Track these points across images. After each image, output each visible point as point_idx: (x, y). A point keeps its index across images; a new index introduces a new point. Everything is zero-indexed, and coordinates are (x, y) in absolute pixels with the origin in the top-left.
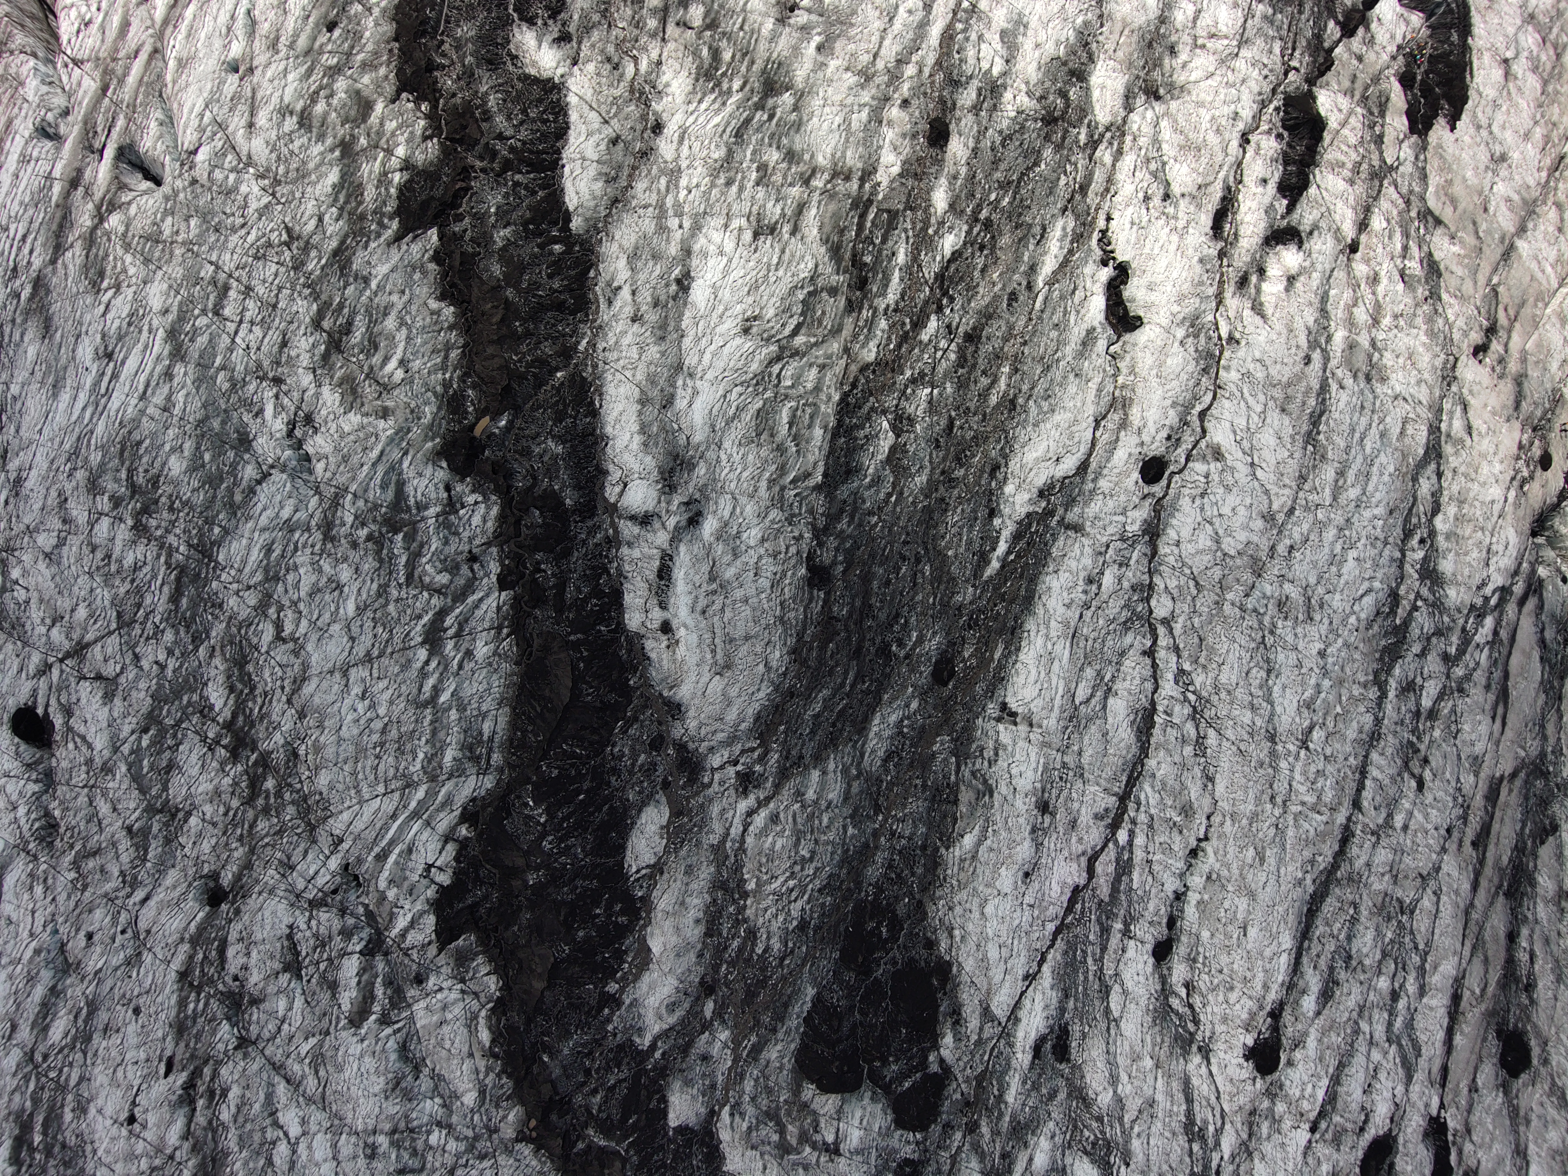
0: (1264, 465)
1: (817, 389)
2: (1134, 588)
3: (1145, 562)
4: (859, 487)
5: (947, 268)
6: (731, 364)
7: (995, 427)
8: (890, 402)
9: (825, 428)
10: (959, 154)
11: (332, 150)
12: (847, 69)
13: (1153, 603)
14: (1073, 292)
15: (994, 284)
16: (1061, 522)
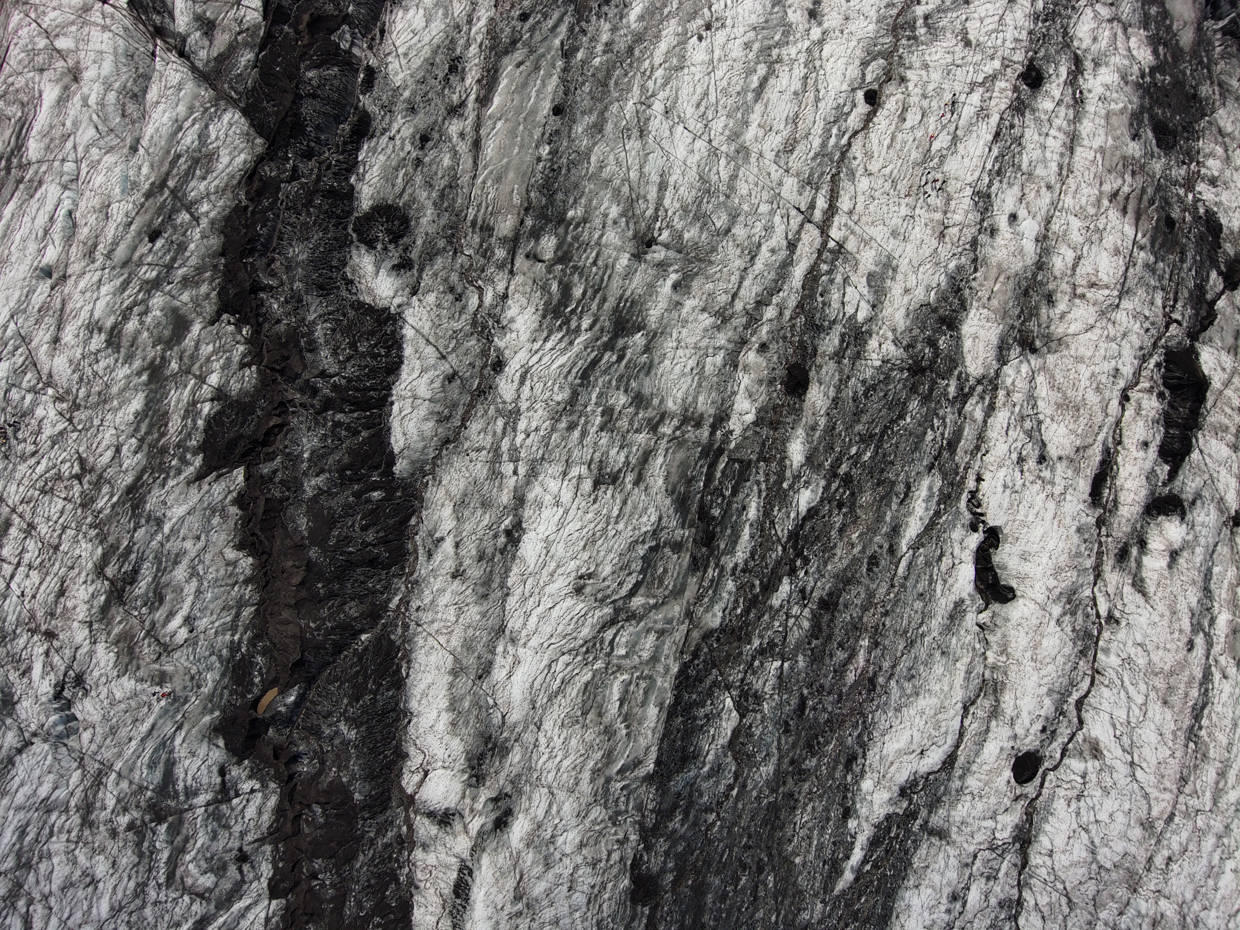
0: (1144, 765)
1: (654, 659)
2: (1001, 905)
3: (1015, 874)
4: (697, 777)
5: (802, 526)
6: (560, 629)
7: (852, 709)
8: (735, 675)
9: (661, 705)
10: (819, 403)
11: (139, 374)
12: (704, 310)
13: (1021, 921)
14: (940, 559)
15: (853, 546)
16: (924, 827)
